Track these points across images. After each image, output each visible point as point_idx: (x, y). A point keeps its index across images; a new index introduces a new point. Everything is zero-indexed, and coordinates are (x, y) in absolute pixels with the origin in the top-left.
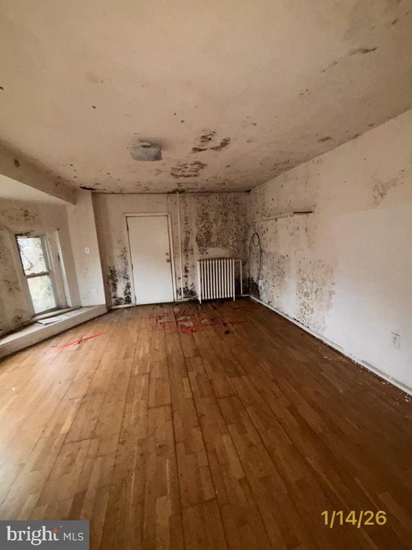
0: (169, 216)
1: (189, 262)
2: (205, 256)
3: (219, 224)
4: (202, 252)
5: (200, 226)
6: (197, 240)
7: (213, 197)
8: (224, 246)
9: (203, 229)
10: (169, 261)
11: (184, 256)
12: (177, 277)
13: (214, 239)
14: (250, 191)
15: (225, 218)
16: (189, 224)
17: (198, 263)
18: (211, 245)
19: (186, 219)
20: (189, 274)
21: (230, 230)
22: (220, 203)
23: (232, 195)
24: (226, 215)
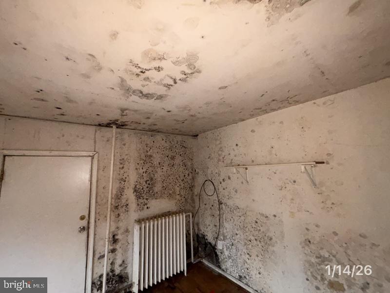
0: (96, 157)
1: (121, 224)
2: (146, 213)
3: (165, 169)
4: (142, 206)
5: (141, 171)
6: (135, 191)
7: (159, 137)
8: (170, 196)
9: (144, 174)
10: (85, 229)
11: (113, 217)
12: (97, 256)
13: (158, 188)
14: (197, 135)
15: (172, 162)
16: (125, 169)
17: (137, 227)
18: (154, 196)
19: (122, 162)
20: (118, 247)
21: (177, 176)
22: (166, 145)
23: (179, 138)
24: (173, 158)
